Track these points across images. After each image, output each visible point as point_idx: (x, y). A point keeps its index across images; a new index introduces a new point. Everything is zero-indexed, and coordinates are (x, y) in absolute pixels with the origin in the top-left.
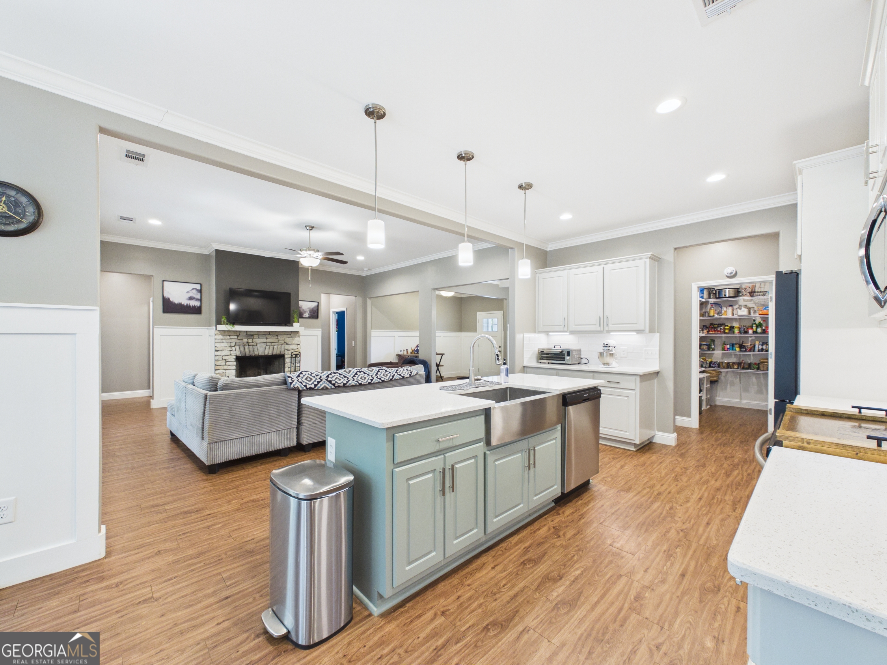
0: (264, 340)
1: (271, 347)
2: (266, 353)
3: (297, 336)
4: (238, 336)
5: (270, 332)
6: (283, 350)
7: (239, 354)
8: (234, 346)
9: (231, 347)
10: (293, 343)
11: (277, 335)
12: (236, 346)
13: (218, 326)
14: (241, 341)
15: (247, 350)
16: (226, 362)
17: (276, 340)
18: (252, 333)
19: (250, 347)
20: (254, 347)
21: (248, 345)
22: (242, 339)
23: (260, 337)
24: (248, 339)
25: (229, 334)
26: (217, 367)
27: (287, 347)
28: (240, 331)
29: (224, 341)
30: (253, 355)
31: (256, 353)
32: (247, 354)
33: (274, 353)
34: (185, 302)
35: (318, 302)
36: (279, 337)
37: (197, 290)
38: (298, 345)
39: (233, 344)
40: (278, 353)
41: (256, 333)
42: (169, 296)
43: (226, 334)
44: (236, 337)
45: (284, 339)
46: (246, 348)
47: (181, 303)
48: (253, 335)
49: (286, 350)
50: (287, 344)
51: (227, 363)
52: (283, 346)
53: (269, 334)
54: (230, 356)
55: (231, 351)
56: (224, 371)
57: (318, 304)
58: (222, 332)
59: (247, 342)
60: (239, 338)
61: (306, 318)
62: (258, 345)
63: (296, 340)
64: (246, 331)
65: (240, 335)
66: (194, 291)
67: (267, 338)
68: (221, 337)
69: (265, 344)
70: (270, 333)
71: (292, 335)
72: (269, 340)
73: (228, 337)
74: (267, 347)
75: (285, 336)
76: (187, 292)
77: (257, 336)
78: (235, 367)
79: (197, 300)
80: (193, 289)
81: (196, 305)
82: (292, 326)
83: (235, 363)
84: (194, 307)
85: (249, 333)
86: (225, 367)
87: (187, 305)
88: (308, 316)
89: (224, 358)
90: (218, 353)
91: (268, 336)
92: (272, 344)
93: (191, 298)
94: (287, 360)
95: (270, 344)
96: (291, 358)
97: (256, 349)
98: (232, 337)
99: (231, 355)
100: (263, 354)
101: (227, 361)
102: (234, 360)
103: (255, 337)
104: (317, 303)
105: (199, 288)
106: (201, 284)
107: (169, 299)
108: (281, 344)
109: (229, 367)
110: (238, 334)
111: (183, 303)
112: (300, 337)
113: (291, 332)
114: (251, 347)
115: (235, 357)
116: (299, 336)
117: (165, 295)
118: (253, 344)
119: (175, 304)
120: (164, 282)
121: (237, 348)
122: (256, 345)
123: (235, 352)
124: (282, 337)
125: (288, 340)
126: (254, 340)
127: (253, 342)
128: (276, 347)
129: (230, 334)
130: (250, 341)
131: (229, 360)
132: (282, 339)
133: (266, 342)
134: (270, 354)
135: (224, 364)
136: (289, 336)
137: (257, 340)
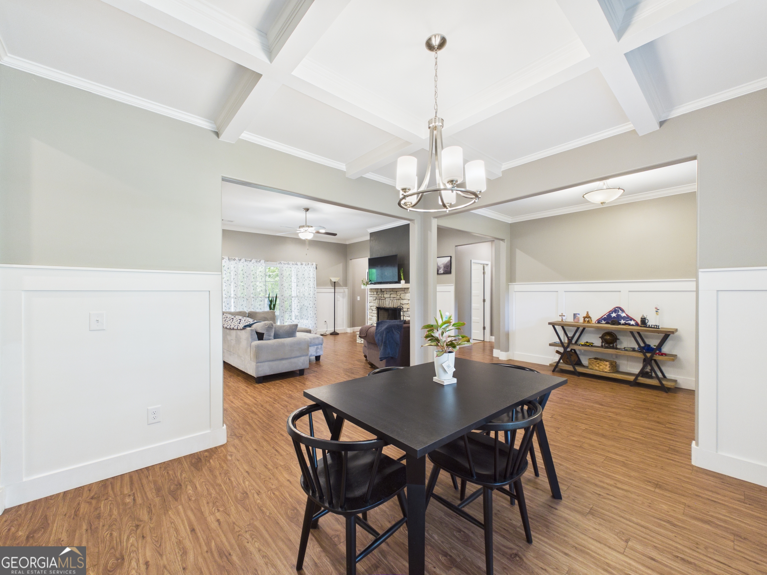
0: (389, 295)
1: (393, 301)
2: (390, 306)
3: (408, 292)
4: (377, 293)
5: (393, 288)
7: (377, 306)
10: (405, 298)
11: (397, 292)
15: (380, 303)
16: (372, 311)
17: (395, 296)
18: (384, 290)
20: (384, 301)
22: (379, 295)
23: (387, 293)
24: (381, 295)
25: (373, 291)
28: (378, 289)
29: (371, 296)
30: (384, 307)
31: (385, 305)
32: (381, 306)
33: (394, 307)
38: (408, 300)
39: (375, 299)
40: (397, 306)
41: (386, 290)
45: (400, 295)
48: (384, 292)
49: (401, 304)
50: (402, 299)
53: (392, 291)
55: (374, 303)
56: (371, 317)
58: (370, 289)
59: (381, 297)
61: (441, 274)
62: (386, 299)
63: (408, 296)
64: (381, 289)
65: (378, 291)
68: (370, 293)
71: (405, 292)
72: (392, 295)
73: (373, 293)
74: (391, 301)
78: (376, 315)
83: (376, 312)
86: (372, 314)
88: (442, 272)
89: (372, 308)
90: (369, 304)
91: (392, 293)
94: (402, 313)
95: (392, 299)
97: (384, 303)
100: (388, 307)
103: (385, 293)
104: (451, 257)
108: (398, 299)
109: (374, 315)
114: (382, 300)
115: (375, 307)
118: (383, 298)
121: (377, 301)
123: (376, 304)
125: (402, 296)
126: (384, 295)
128: (395, 301)
131: (374, 310)
133: (390, 297)
134: (392, 307)
135: (371, 312)
136: (403, 292)
137: (386, 296)
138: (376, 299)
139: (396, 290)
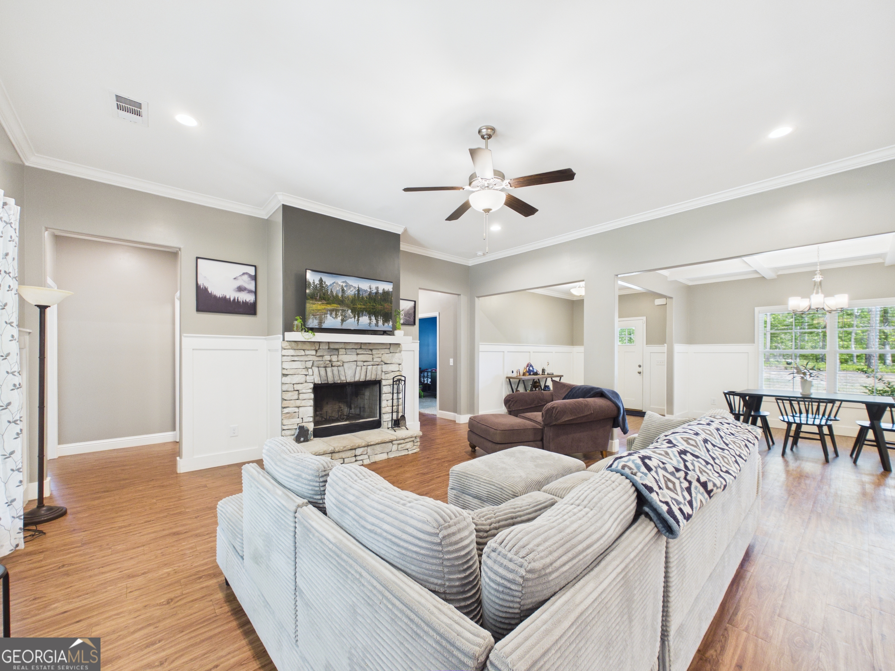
0: (354, 357)
1: (364, 368)
2: (357, 379)
3: (398, 351)
4: (316, 351)
6: (379, 372)
7: (318, 381)
8: (311, 368)
9: (307, 368)
10: (393, 362)
12: (313, 368)
13: (286, 333)
14: (320, 359)
15: (330, 374)
16: (299, 394)
17: (369, 358)
18: (337, 346)
19: (333, 368)
20: (340, 368)
21: (332, 366)
22: (322, 356)
23: (348, 353)
24: (331, 356)
25: (303, 348)
26: (286, 404)
27: (385, 368)
28: (319, 342)
29: (296, 358)
30: (339, 382)
31: (343, 378)
32: (331, 381)
33: (368, 378)
34: (231, 294)
35: (415, 302)
36: (374, 352)
37: (250, 276)
38: (400, 364)
39: (309, 364)
40: (373, 378)
41: (342, 346)
42: (207, 285)
43: (300, 346)
44: (314, 353)
45: (380, 355)
46: (329, 370)
47: (225, 297)
48: (337, 350)
49: (383, 373)
50: (385, 363)
51: (301, 396)
52: (379, 367)
53: (361, 348)
54: (305, 384)
55: (306, 375)
56: (296, 410)
57: (415, 304)
58: (293, 343)
59: (330, 361)
60: (318, 354)
62: (346, 365)
63: (396, 358)
64: (329, 343)
65: (319, 349)
66: (246, 277)
67: (358, 354)
68: (291, 352)
69: (355, 363)
70: (361, 346)
71: (392, 350)
72: (361, 358)
73: (302, 353)
74: (359, 368)
75: (383, 351)
76: (235, 279)
77: (344, 350)
78: (311, 403)
79: (250, 291)
80: (244, 274)
81: (247, 300)
82: (393, 335)
83: (312, 396)
84: (245, 304)
85: (332, 346)
86: (298, 403)
87: (234, 300)
88: (404, 322)
89: (297, 387)
90: (286, 380)
91: (359, 351)
92: (365, 364)
93: (240, 289)
94: (386, 389)
95: (360, 363)
96: (393, 384)
97: (342, 373)
98: (307, 352)
99: (306, 382)
100: (352, 381)
101: (300, 392)
102: (311, 391)
103: (342, 351)
104: (413, 303)
105: (253, 273)
106: (255, 266)
107: (206, 289)
108: (377, 363)
109: (303, 403)
110: (317, 348)
111: (228, 297)
112: (402, 352)
113: (390, 344)
114: (335, 369)
115: (312, 386)
116: (400, 351)
117: (199, 283)
118: (339, 363)
119: (215, 297)
120: (199, 261)
121: (316, 370)
122: (343, 366)
123: (312, 378)
124: (378, 352)
125: (386, 357)
126: (341, 357)
127: (338, 361)
128: (369, 367)
129: (305, 347)
130: (334, 358)
131: (304, 391)
132: (378, 356)
133: (356, 361)
134: (362, 379)
135: (296, 397)
136: (387, 351)
137: (344, 358)
138: (313, 365)
139: (371, 348)
